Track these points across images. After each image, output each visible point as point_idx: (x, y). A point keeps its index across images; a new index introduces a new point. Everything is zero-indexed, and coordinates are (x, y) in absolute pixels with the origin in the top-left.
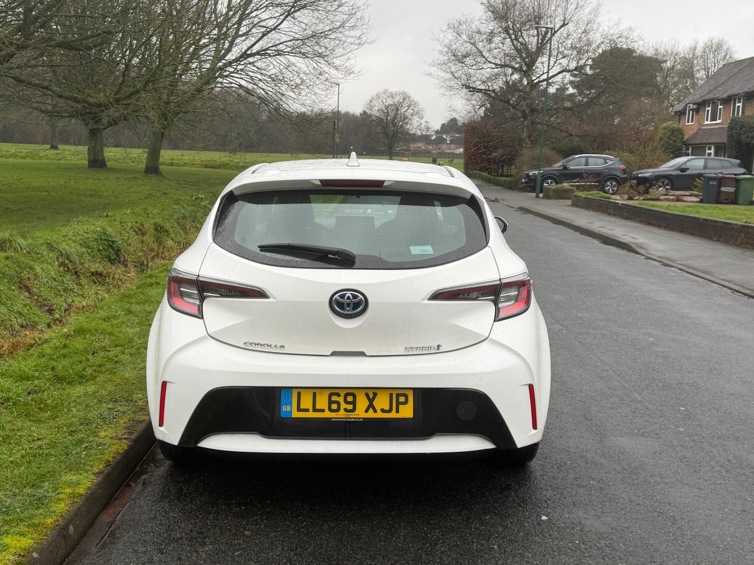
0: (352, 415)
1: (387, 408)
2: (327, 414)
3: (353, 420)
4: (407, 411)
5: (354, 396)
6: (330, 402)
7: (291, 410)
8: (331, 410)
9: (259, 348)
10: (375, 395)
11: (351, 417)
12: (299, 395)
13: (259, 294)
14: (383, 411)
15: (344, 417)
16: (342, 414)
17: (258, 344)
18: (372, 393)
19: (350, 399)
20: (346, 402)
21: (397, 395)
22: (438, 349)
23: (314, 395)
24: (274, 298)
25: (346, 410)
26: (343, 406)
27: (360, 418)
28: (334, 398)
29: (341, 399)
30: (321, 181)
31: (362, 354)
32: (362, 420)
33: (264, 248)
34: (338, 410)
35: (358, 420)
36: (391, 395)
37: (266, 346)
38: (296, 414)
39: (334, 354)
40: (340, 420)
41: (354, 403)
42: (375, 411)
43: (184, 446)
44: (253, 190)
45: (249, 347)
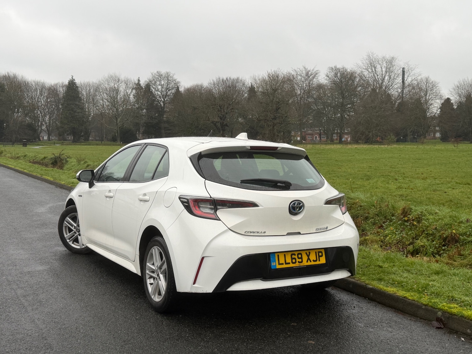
0: (302, 264)
1: (315, 259)
2: (291, 265)
3: (302, 267)
4: (323, 260)
5: (301, 254)
6: (292, 259)
7: (276, 265)
8: (293, 263)
9: (252, 234)
10: (310, 253)
11: (301, 265)
12: (278, 256)
15: (298, 265)
16: (297, 264)
17: (252, 232)
18: (308, 252)
19: (300, 256)
21: (318, 251)
22: (327, 229)
23: (285, 255)
24: (262, 206)
25: (299, 262)
26: (298, 260)
27: (305, 266)
28: (293, 256)
29: (296, 257)
31: (299, 233)
32: (306, 266)
34: (295, 263)
35: (304, 267)
36: (316, 252)
37: (256, 232)
38: (278, 267)
39: (289, 234)
40: (297, 267)
41: (301, 258)
42: (311, 261)
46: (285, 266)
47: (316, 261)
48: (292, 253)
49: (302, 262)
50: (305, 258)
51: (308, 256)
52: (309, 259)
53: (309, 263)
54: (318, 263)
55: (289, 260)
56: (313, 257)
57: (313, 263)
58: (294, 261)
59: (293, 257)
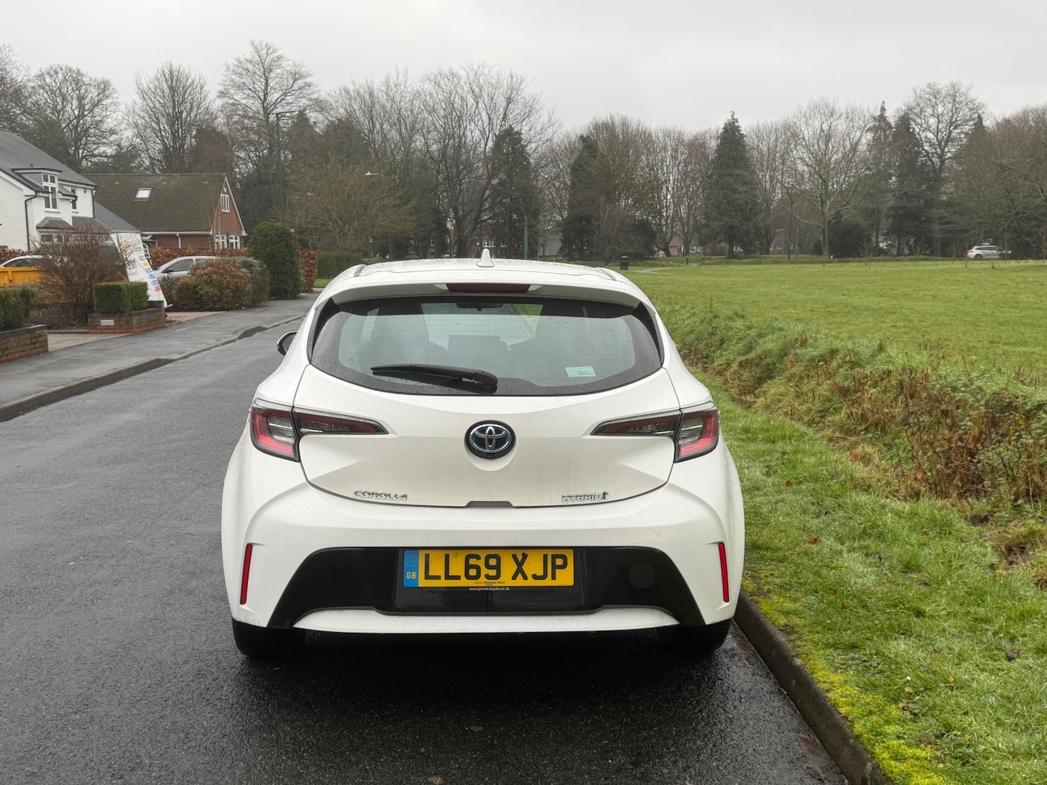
1: (540, 573)
2: (464, 583)
3: (497, 589)
4: (566, 578)
5: (498, 558)
6: (468, 567)
7: (416, 577)
8: (468, 577)
9: (374, 499)
10: (525, 556)
12: (427, 557)
13: (374, 428)
14: (535, 577)
15: (485, 585)
16: (482, 582)
17: (373, 494)
18: (521, 553)
19: (493, 562)
20: (488, 566)
21: (554, 556)
22: (604, 498)
23: (447, 557)
24: (395, 433)
25: (487, 577)
26: (484, 571)
28: (472, 562)
29: (481, 563)
30: (448, 285)
31: (506, 505)
33: (378, 371)
34: (477, 577)
35: (503, 589)
36: (545, 557)
37: (383, 495)
38: (423, 583)
39: (472, 505)
40: (479, 589)
41: (497, 567)
42: (525, 578)
43: (276, 627)
44: (359, 297)
45: (361, 498)
46: (443, 583)
47: (544, 577)
48: (470, 553)
49: (498, 576)
50: (508, 567)
51: (520, 564)
52: (520, 571)
53: (520, 582)
54: (548, 582)
55: (457, 567)
56: (534, 566)
57: (531, 582)
58: (473, 572)
59: (470, 563)
